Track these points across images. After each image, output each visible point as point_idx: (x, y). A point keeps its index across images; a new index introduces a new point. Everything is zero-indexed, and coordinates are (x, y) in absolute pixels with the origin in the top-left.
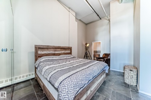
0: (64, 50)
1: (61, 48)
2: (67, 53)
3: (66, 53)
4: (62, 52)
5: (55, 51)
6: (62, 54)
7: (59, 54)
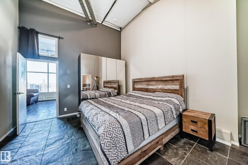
0: (162, 83)
1: (157, 81)
2: (169, 89)
3: (166, 90)
4: (158, 86)
5: (148, 85)
6: (158, 90)
7: (153, 90)
